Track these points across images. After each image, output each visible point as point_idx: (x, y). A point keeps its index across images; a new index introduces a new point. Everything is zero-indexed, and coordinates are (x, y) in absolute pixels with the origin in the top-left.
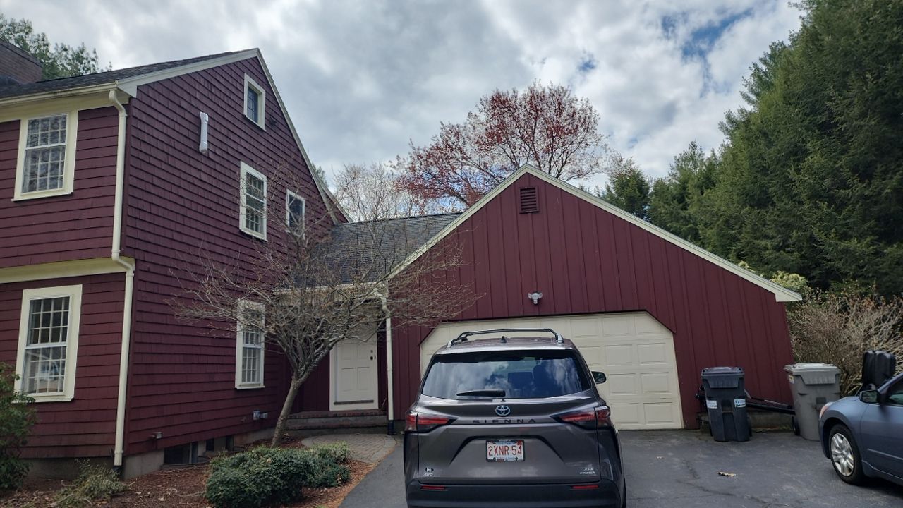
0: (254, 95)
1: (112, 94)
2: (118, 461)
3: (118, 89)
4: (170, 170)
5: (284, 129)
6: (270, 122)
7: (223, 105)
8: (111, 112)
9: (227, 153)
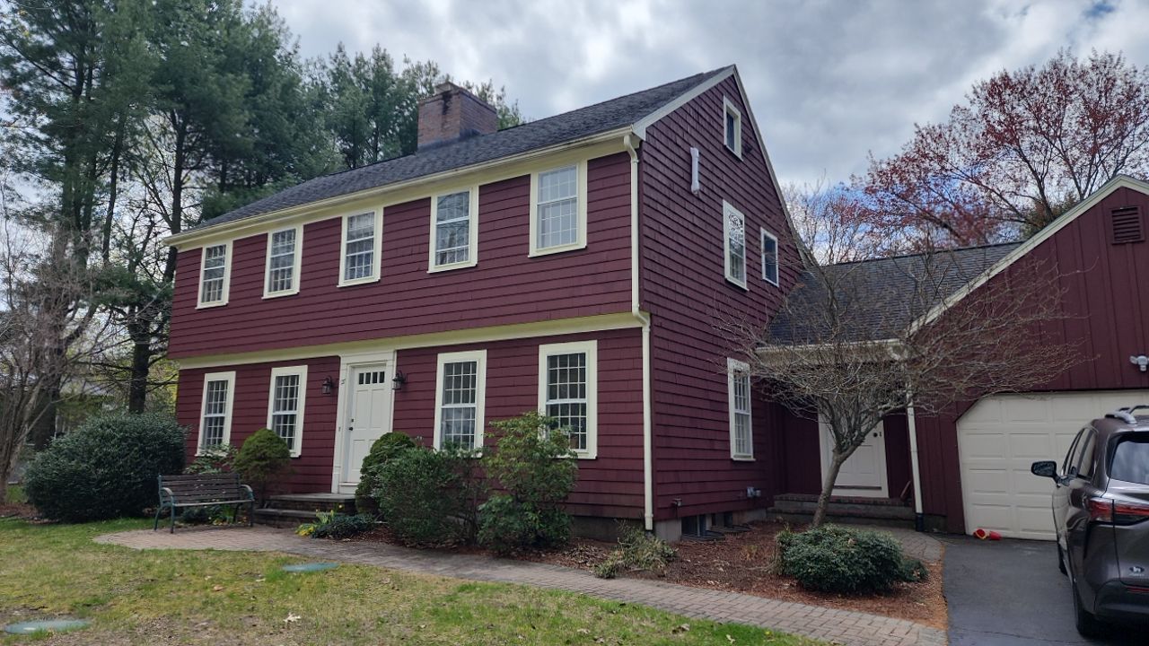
0: (731, 119)
1: (627, 140)
2: (649, 525)
3: (633, 133)
4: (671, 215)
5: (757, 156)
6: (747, 149)
7: (707, 136)
8: (624, 157)
9: (713, 191)
